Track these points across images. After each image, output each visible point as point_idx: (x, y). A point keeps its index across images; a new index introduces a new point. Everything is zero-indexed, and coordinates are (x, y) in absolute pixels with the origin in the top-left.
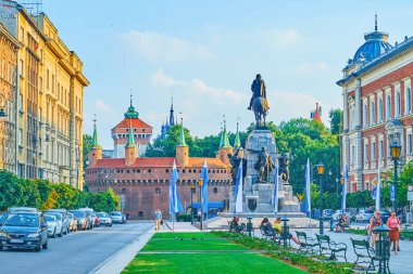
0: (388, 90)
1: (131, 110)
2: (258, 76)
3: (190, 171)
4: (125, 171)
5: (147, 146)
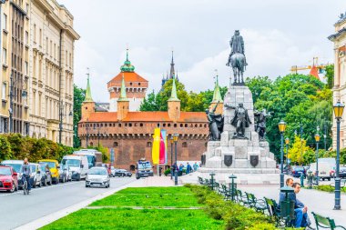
1: (127, 63)
2: (237, 32)
3: (181, 125)
4: (117, 125)
5: (142, 100)
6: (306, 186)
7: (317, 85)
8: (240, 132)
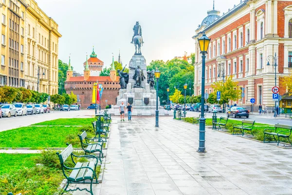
0: (219, 40)
1: (93, 53)
2: (137, 23)
3: (117, 83)
4: (84, 83)
5: (100, 71)
6: (177, 118)
7: (186, 64)
8: (138, 84)
